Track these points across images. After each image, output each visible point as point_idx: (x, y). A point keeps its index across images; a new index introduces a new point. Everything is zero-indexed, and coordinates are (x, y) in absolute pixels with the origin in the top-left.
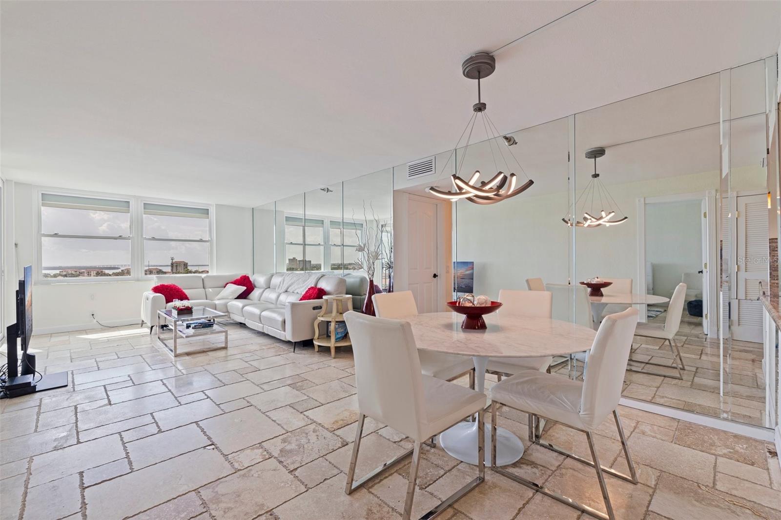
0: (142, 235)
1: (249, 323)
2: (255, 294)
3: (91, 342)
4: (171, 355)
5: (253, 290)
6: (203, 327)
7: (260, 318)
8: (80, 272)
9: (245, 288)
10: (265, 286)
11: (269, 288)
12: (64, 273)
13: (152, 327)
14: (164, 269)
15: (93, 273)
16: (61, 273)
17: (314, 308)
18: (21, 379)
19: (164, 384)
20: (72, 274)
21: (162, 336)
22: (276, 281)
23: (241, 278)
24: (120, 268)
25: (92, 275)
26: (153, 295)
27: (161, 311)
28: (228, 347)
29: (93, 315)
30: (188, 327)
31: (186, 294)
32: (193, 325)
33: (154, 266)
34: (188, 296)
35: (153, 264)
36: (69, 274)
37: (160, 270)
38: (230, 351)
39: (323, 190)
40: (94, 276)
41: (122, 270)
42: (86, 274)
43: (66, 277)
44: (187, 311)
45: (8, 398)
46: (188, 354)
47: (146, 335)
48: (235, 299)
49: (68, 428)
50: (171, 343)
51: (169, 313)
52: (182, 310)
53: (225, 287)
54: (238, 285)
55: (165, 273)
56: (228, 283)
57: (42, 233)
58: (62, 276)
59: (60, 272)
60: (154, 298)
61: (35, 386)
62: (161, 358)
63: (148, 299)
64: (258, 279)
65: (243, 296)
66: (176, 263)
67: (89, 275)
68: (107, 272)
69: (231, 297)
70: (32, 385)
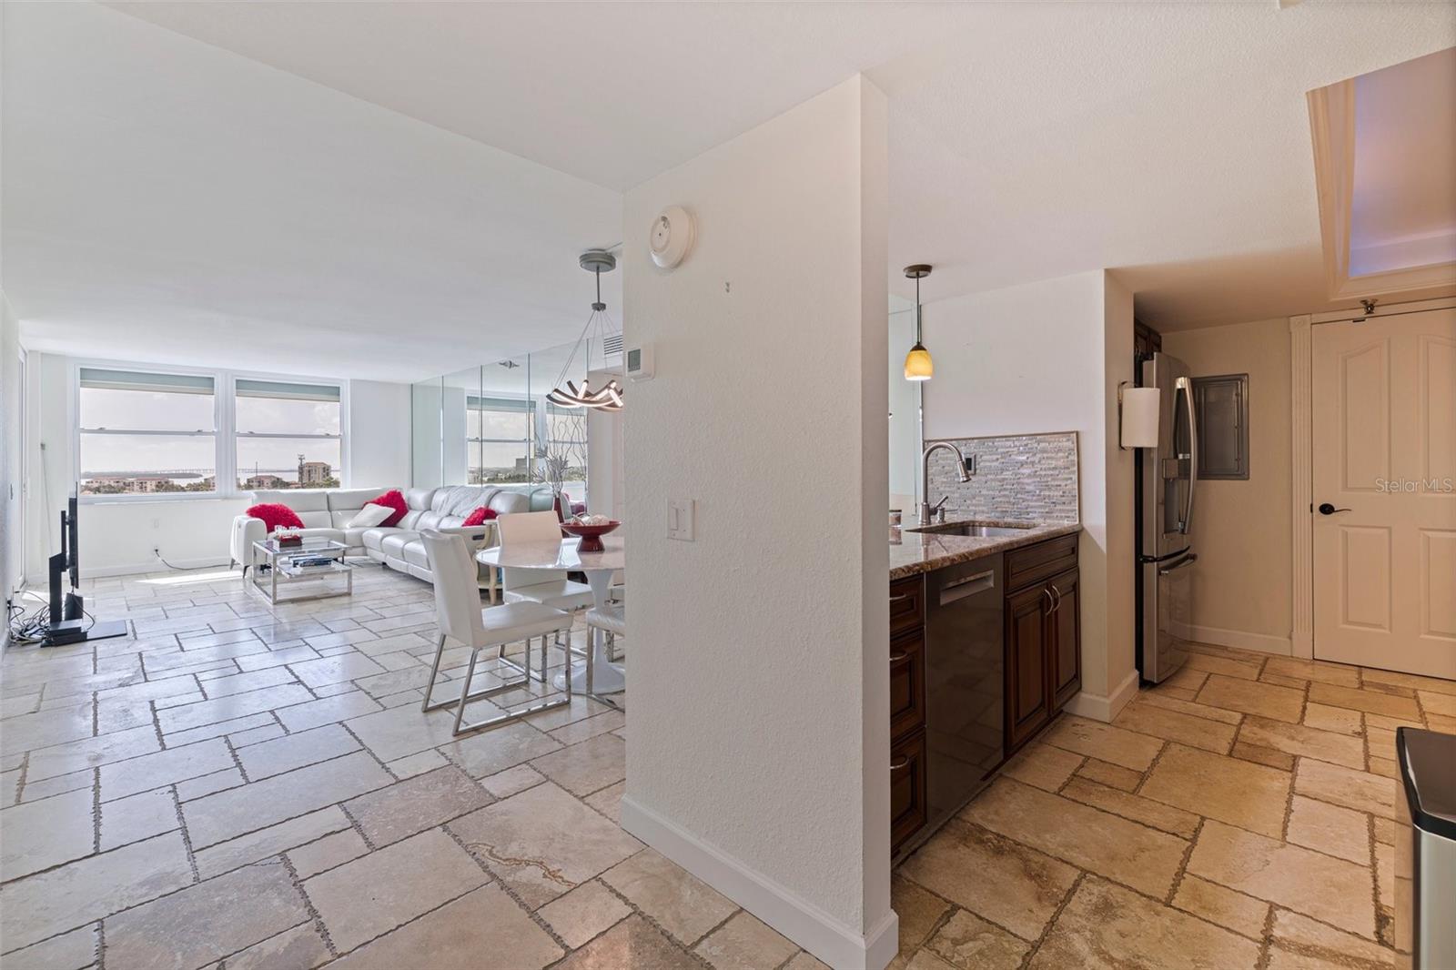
0: (233, 429)
1: (392, 562)
2: (410, 518)
3: (155, 589)
4: (269, 602)
5: (405, 514)
6: (316, 565)
7: (403, 554)
8: (124, 483)
9: (393, 510)
10: (423, 508)
11: (430, 510)
12: (96, 485)
13: (246, 568)
14: (286, 478)
15: (151, 485)
16: (90, 485)
17: (475, 538)
18: (65, 625)
19: (253, 632)
20: (110, 486)
21: (259, 580)
22: (439, 498)
23: (388, 495)
24: (201, 476)
25: (148, 489)
26: (246, 519)
27: (259, 544)
28: (353, 593)
29: (157, 550)
30: (295, 565)
31: (301, 520)
32: (302, 562)
33: (267, 471)
34: (303, 523)
35: (267, 468)
36: (104, 487)
37: (278, 479)
38: (355, 598)
39: (504, 364)
40: (153, 491)
41: (206, 480)
42: (136, 487)
43: (99, 492)
44: (296, 541)
45: (52, 646)
46: (293, 601)
47: (237, 581)
48: (378, 526)
49: (133, 670)
50: (269, 589)
51: (269, 546)
52: (286, 540)
53: (362, 509)
54: (383, 505)
55: (287, 485)
56: (367, 503)
57: (81, 427)
58: (90, 490)
59: (88, 482)
60: (249, 526)
61: (86, 633)
62: (254, 605)
63: (240, 527)
64: (415, 497)
65: (391, 522)
66: (309, 465)
67: (142, 488)
68: (176, 482)
69: (370, 524)
70: (82, 631)
